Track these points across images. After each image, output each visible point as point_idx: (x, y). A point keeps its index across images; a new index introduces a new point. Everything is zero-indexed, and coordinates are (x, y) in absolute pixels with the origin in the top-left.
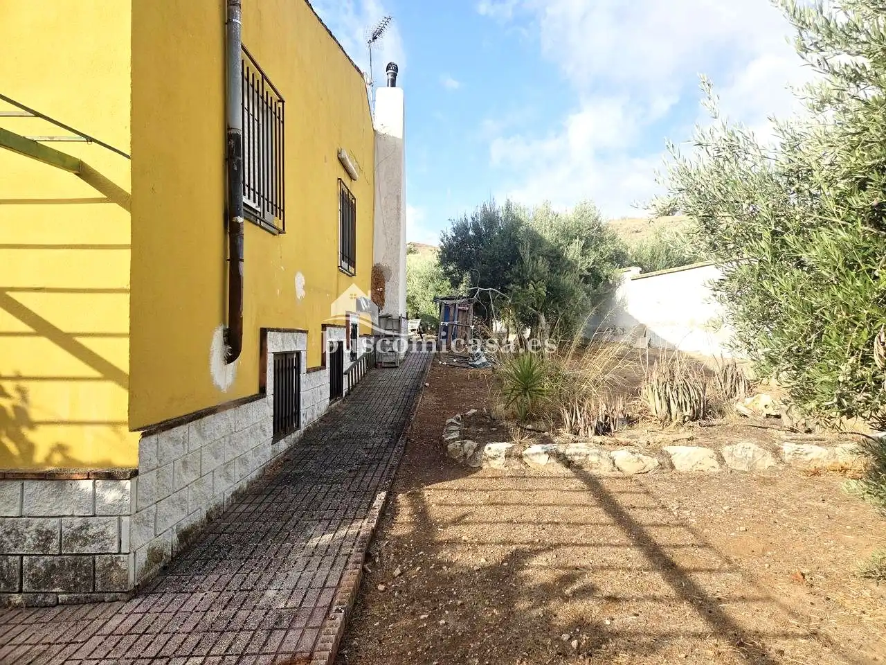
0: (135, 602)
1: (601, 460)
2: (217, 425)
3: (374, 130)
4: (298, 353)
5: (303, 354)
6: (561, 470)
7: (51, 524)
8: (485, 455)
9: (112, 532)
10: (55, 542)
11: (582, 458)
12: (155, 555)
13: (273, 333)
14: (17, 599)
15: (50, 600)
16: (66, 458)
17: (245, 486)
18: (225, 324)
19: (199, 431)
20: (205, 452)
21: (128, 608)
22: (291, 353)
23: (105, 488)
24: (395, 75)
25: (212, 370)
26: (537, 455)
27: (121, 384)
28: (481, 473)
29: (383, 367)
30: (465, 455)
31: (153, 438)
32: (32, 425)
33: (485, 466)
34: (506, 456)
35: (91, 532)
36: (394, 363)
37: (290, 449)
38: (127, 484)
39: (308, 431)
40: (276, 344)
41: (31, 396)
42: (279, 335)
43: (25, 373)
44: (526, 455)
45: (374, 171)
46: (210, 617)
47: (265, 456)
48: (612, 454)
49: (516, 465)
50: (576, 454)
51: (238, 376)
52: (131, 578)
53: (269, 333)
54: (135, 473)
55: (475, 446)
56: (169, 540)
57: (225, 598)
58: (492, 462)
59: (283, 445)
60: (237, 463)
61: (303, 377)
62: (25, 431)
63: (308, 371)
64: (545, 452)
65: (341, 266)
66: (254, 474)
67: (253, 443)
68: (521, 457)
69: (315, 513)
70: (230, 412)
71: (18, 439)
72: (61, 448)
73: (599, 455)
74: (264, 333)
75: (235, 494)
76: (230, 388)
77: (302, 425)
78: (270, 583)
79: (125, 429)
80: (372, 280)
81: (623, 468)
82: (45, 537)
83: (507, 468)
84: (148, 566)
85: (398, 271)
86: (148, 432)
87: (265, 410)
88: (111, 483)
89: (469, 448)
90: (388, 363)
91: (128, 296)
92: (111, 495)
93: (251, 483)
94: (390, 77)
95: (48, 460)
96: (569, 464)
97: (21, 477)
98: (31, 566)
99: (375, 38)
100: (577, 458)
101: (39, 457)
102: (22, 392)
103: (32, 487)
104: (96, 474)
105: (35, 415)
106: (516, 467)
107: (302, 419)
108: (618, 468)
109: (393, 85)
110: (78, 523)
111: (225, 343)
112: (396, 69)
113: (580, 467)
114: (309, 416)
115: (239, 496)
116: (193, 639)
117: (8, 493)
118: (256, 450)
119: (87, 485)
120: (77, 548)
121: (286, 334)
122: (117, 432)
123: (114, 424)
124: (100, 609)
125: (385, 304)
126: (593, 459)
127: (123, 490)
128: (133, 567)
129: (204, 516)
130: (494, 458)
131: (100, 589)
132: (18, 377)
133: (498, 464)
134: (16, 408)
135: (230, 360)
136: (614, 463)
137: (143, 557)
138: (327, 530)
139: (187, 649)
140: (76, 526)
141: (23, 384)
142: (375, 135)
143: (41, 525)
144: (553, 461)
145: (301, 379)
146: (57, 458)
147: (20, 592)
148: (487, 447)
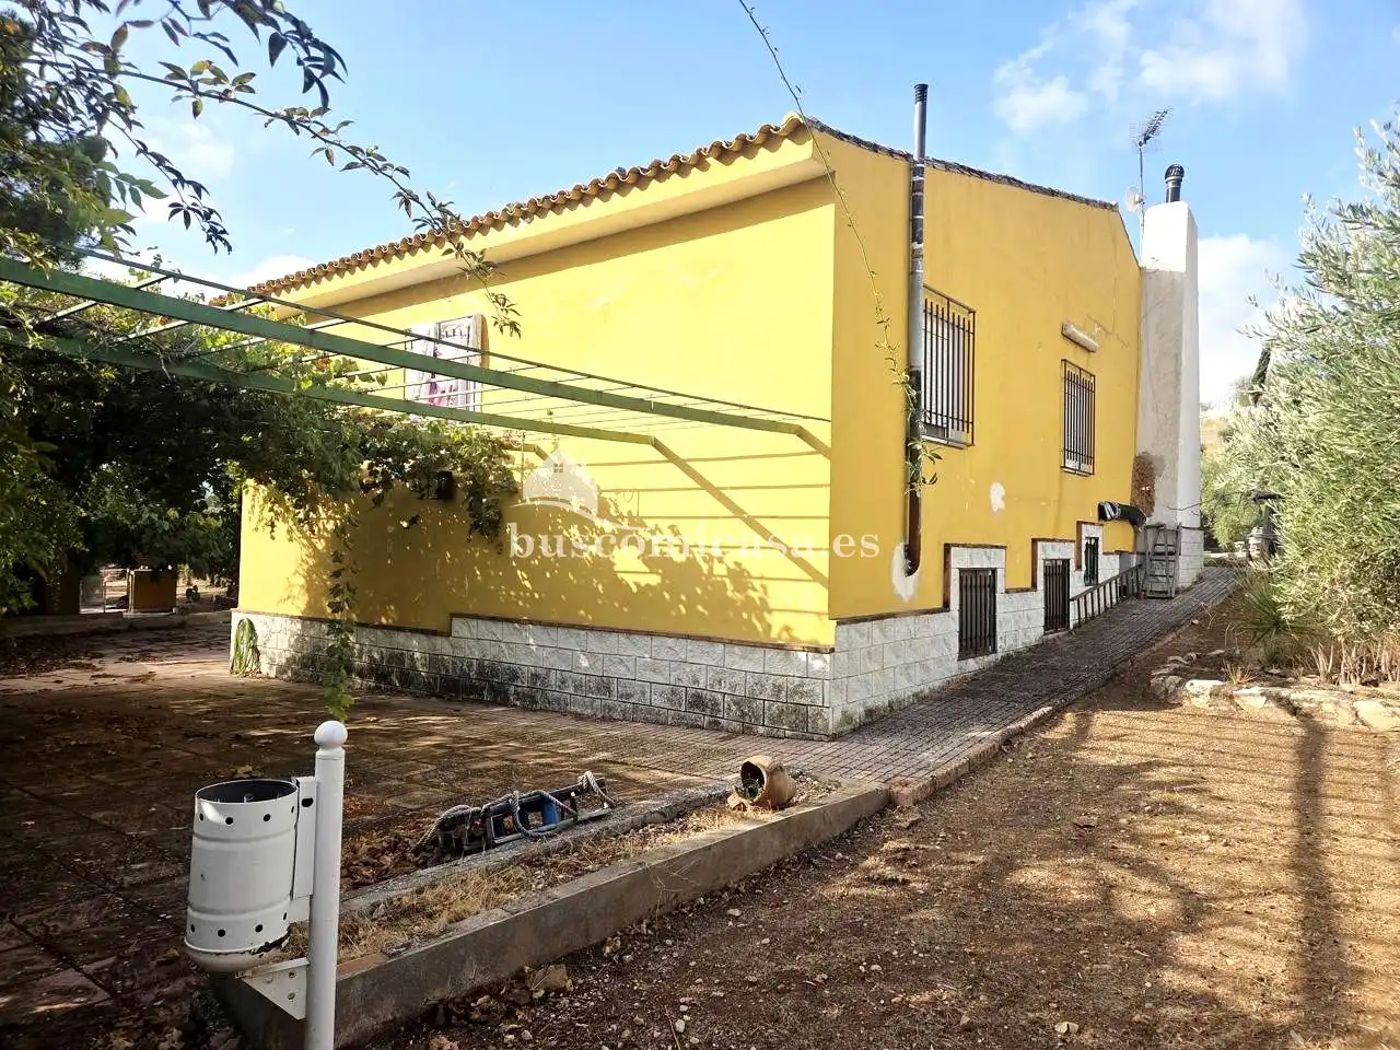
0: (833, 743)
1: (1340, 710)
2: (899, 628)
3: (1140, 269)
4: (994, 571)
5: (999, 572)
6: (1284, 716)
7: (781, 681)
8: (1187, 691)
9: (818, 690)
10: (784, 693)
11: (1313, 705)
12: (847, 718)
13: (957, 548)
14: (761, 730)
15: (781, 733)
16: (791, 636)
17: (927, 691)
18: (905, 539)
19: (881, 630)
20: (886, 648)
21: (828, 745)
22: (986, 570)
23: (814, 658)
24: (1178, 182)
25: (893, 582)
26: (1253, 698)
27: (823, 585)
28: (1178, 710)
29: (1149, 598)
30: (1167, 690)
31: (845, 627)
32: (770, 611)
33: (1186, 703)
34: (1211, 695)
35: (805, 689)
36: (1167, 592)
37: (981, 671)
38: (827, 657)
39: (1007, 658)
40: (960, 559)
41: (770, 591)
42: (966, 551)
43: (766, 576)
44: (1238, 697)
45: (1139, 323)
46: (880, 757)
47: (950, 670)
48: (1355, 704)
49: (1224, 706)
50: (1305, 700)
51: (919, 589)
52: (830, 727)
53: (953, 549)
54: (832, 650)
55: (1177, 681)
56: (858, 712)
57: (893, 751)
58: (1194, 700)
59: (972, 665)
60: (918, 668)
61: (999, 597)
62: (766, 614)
63: (1007, 592)
64: (1262, 694)
65: (1065, 467)
66: (937, 684)
67: (935, 653)
68: (1231, 697)
69: (983, 717)
70: (910, 620)
71: (761, 619)
72: (787, 629)
73: (1336, 703)
74: (947, 548)
75: (916, 695)
76: (912, 599)
77: (999, 650)
78: (928, 749)
79: (826, 618)
80: (1134, 476)
81: (1370, 722)
82: (778, 689)
83: (1212, 708)
84: (841, 724)
85: (1175, 460)
86: (840, 623)
87: (950, 624)
88: (817, 655)
89: (1171, 683)
90: (1161, 592)
91: (828, 489)
92: (817, 664)
93: (932, 691)
94: (1171, 185)
95: (779, 637)
96: (1295, 711)
97: (764, 646)
98: (769, 708)
99: (1146, 139)
100: (1305, 705)
101: (774, 634)
102: (764, 588)
103: (771, 653)
104: (808, 647)
105: (772, 604)
106: (1224, 708)
107: (999, 643)
108: (1362, 721)
109: (1175, 196)
110: (797, 681)
111: (906, 558)
112: (1181, 172)
113: (1308, 716)
114: (1010, 642)
115: (920, 698)
116: (868, 764)
117: (756, 656)
118: (939, 661)
119: (802, 655)
120: (797, 699)
121: (976, 550)
122: (820, 619)
123: (819, 614)
124: (810, 743)
125: (1155, 508)
126: (1327, 707)
127: (825, 661)
128: (833, 719)
129: (887, 704)
130: (1197, 696)
131: (810, 731)
132: (762, 578)
133: (1201, 702)
134: (761, 599)
135: (910, 573)
136: (1356, 715)
137: (838, 716)
138: (988, 729)
139: (863, 767)
140: (796, 683)
141: (765, 582)
142: (1141, 274)
143: (775, 680)
144: (1272, 704)
145: (997, 599)
146: (785, 635)
147: (763, 725)
148: (1191, 682)
